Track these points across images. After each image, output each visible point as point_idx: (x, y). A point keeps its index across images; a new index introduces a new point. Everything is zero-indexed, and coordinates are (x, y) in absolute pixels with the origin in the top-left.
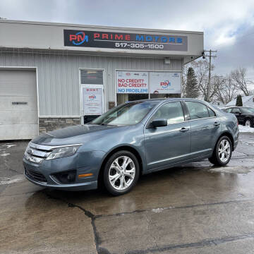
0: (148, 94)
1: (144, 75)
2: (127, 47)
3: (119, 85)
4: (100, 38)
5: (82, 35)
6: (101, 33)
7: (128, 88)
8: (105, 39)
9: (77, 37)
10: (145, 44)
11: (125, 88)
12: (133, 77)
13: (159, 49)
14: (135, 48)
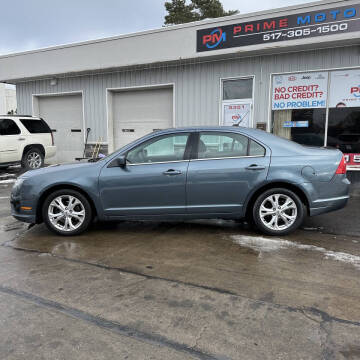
0: (325, 109)
1: (320, 77)
2: (281, 39)
3: (277, 97)
4: (243, 32)
5: (218, 34)
6: (243, 25)
7: (291, 100)
8: (249, 32)
9: (211, 37)
10: (312, 28)
11: (286, 101)
12: (299, 82)
13: (339, 32)
14: (295, 38)
